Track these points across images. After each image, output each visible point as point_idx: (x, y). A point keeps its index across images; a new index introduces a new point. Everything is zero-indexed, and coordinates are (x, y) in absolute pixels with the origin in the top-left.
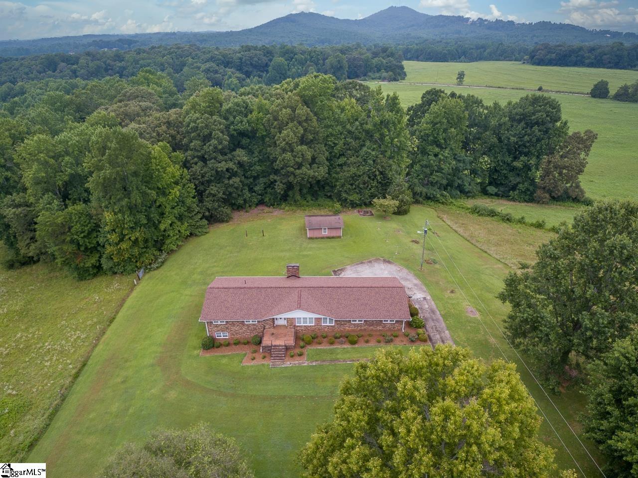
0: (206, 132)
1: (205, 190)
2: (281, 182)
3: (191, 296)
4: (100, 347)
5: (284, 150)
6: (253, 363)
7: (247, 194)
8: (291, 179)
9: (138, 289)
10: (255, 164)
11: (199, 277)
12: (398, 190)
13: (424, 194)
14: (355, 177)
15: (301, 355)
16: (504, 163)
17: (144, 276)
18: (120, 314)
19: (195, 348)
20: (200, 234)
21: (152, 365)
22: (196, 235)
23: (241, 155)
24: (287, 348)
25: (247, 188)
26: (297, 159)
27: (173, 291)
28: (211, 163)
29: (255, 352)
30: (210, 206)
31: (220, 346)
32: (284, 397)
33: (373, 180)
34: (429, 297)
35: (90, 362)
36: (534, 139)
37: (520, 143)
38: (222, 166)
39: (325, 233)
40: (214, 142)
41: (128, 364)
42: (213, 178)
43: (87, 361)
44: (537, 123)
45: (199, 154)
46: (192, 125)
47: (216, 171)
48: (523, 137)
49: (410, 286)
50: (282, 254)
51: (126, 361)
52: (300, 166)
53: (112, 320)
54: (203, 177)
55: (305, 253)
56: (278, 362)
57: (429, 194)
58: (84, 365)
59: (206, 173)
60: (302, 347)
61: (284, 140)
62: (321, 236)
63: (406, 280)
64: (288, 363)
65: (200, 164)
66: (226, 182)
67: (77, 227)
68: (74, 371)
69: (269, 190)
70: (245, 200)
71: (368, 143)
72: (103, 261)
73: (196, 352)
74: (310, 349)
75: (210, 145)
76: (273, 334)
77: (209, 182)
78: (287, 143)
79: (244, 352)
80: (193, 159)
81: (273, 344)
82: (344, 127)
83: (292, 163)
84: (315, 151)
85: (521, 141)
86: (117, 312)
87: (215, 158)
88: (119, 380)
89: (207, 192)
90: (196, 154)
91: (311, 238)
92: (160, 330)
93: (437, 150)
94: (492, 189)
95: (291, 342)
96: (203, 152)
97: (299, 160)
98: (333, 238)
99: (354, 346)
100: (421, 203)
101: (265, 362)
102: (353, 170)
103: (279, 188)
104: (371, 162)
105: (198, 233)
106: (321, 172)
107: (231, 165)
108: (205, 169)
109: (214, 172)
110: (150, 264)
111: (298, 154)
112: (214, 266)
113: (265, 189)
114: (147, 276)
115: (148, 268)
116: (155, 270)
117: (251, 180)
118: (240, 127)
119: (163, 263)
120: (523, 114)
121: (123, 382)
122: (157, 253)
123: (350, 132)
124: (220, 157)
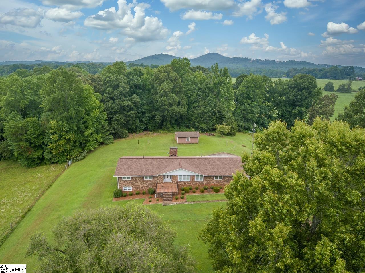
0: (116, 83)
1: (113, 117)
2: (159, 116)
3: (104, 172)
5: (162, 96)
6: (150, 204)
7: (138, 123)
8: (166, 113)
9: (67, 171)
10: (144, 105)
11: (109, 163)
12: (229, 121)
13: (243, 127)
14: (203, 113)
15: (183, 198)
16: (287, 111)
17: (71, 164)
18: (55, 183)
19: (109, 197)
20: (108, 143)
22: (106, 144)
23: (136, 98)
24: (173, 194)
25: (138, 119)
26: (170, 101)
27: (91, 171)
28: (118, 101)
29: (151, 198)
30: (115, 127)
31: (126, 195)
33: (214, 116)
36: (304, 97)
37: (295, 99)
38: (125, 103)
39: (188, 141)
40: (120, 89)
42: (118, 110)
43: (31, 208)
44: (304, 88)
45: (111, 96)
46: (108, 79)
47: (121, 106)
48: (297, 96)
52: (171, 105)
53: (49, 187)
54: (112, 109)
56: (167, 203)
57: (246, 126)
58: (29, 210)
59: (114, 107)
60: (183, 194)
61: (162, 89)
62: (186, 143)
64: (175, 203)
65: (111, 101)
66: (126, 113)
67: (31, 131)
69: (152, 121)
70: (137, 126)
71: (210, 95)
72: (45, 154)
73: (109, 199)
74: (187, 196)
75: (118, 91)
76: (163, 187)
77: (116, 113)
78: (164, 92)
79: (143, 199)
80: (107, 99)
81: (164, 191)
82: (197, 86)
83: (167, 103)
84: (180, 98)
85: (296, 99)
86: (53, 182)
87: (121, 98)
89: (114, 118)
90: (109, 96)
91: (179, 144)
92: (83, 190)
93: (249, 101)
95: (175, 191)
96: (113, 95)
97: (171, 102)
98: (193, 144)
99: (217, 193)
100: (242, 132)
101: (159, 203)
102: (203, 109)
103: (158, 119)
104: (213, 105)
105: (107, 143)
106: (183, 110)
107: (130, 103)
108: (114, 105)
109: (119, 107)
110: (76, 157)
111: (170, 98)
113: (149, 120)
114: (74, 164)
115: (75, 159)
116: (79, 160)
117: (141, 114)
118: (136, 82)
119: (85, 157)
120: (296, 84)
122: (81, 151)
123: (200, 89)
124: (124, 98)
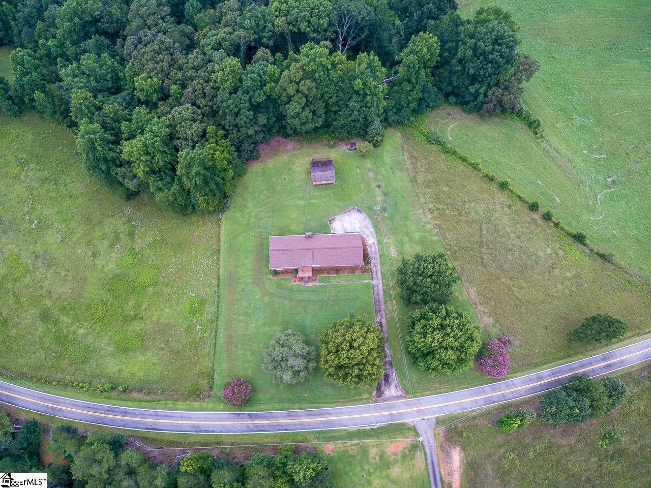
3: (255, 237)
4: (221, 269)
6: (295, 284)
9: (223, 228)
11: (255, 220)
13: (396, 121)
15: (315, 280)
17: (222, 216)
18: (222, 247)
19: (269, 276)
21: (252, 283)
22: (241, 176)
24: (309, 277)
27: (244, 232)
29: (295, 278)
31: (279, 273)
32: (310, 301)
34: (376, 243)
35: (221, 278)
41: (240, 281)
43: (219, 278)
49: (368, 233)
50: (299, 202)
51: (239, 279)
53: (219, 251)
55: (313, 201)
56: (306, 284)
58: (219, 280)
60: (315, 276)
62: (321, 184)
63: (367, 228)
64: (310, 284)
68: (216, 283)
74: (319, 277)
76: (302, 271)
79: (290, 277)
81: (303, 275)
86: (219, 246)
88: (240, 290)
91: (315, 185)
92: (247, 261)
94: (452, 99)
95: (310, 275)
98: (329, 184)
99: (338, 275)
101: (300, 283)
110: (223, 208)
112: (261, 211)
114: (224, 217)
115: (222, 211)
116: (227, 211)
118: (259, 100)
121: (243, 291)
122: (225, 201)
